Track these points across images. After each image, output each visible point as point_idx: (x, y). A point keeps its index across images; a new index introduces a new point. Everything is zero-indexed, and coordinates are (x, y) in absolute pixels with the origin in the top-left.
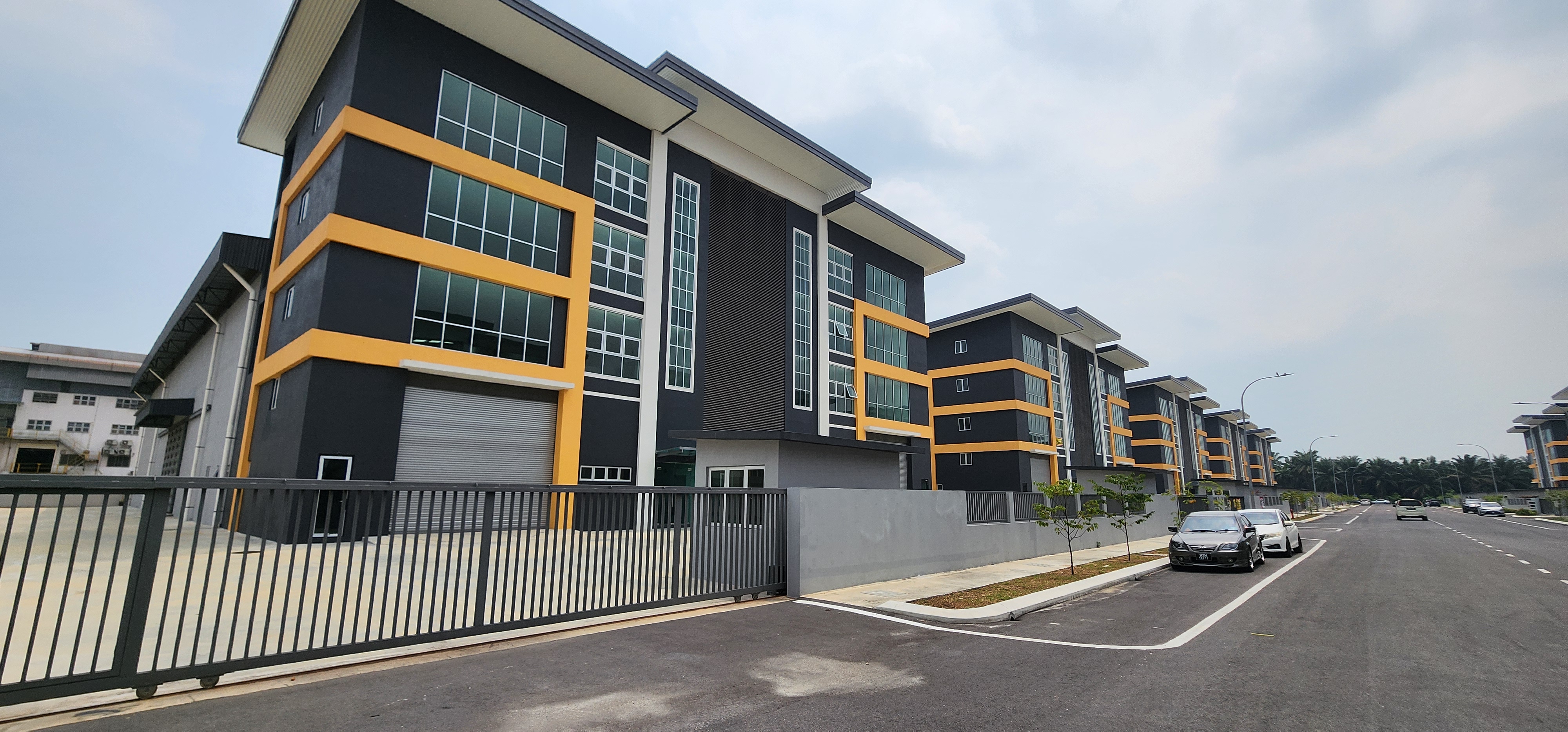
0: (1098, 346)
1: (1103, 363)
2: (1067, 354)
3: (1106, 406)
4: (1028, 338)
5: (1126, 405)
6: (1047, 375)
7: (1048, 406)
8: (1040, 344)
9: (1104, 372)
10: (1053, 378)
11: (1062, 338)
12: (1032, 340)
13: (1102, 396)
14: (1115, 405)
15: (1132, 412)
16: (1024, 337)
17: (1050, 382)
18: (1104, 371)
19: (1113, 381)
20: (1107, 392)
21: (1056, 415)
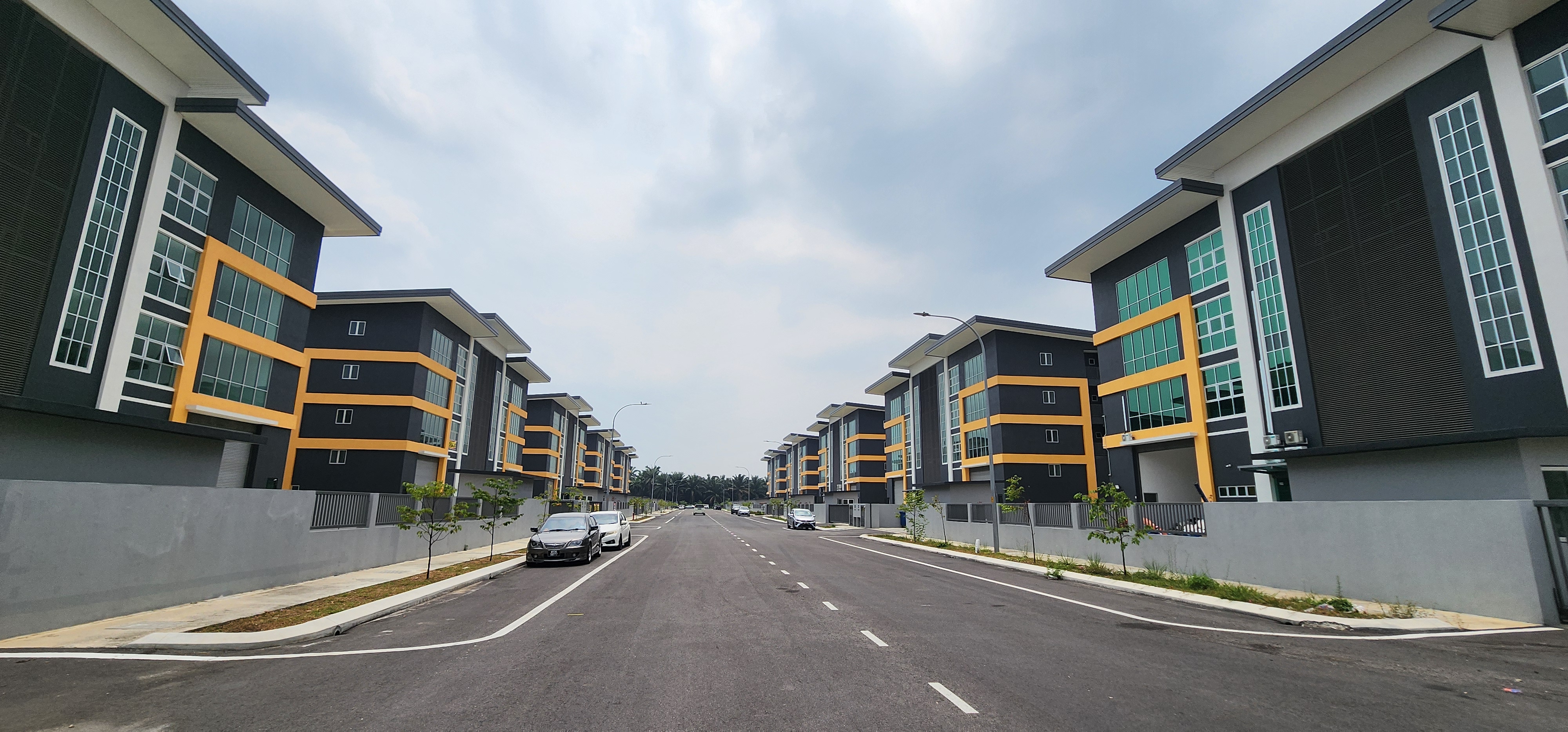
0: (509, 356)
1: (511, 373)
2: (477, 357)
3: (506, 414)
4: (439, 334)
5: (525, 415)
6: (452, 376)
7: (447, 407)
8: (451, 342)
9: (510, 382)
10: (459, 379)
11: (475, 341)
12: (443, 337)
13: (505, 404)
14: (515, 413)
15: (528, 422)
16: (435, 332)
17: (455, 382)
18: (510, 380)
19: (517, 390)
20: (510, 401)
21: (455, 417)
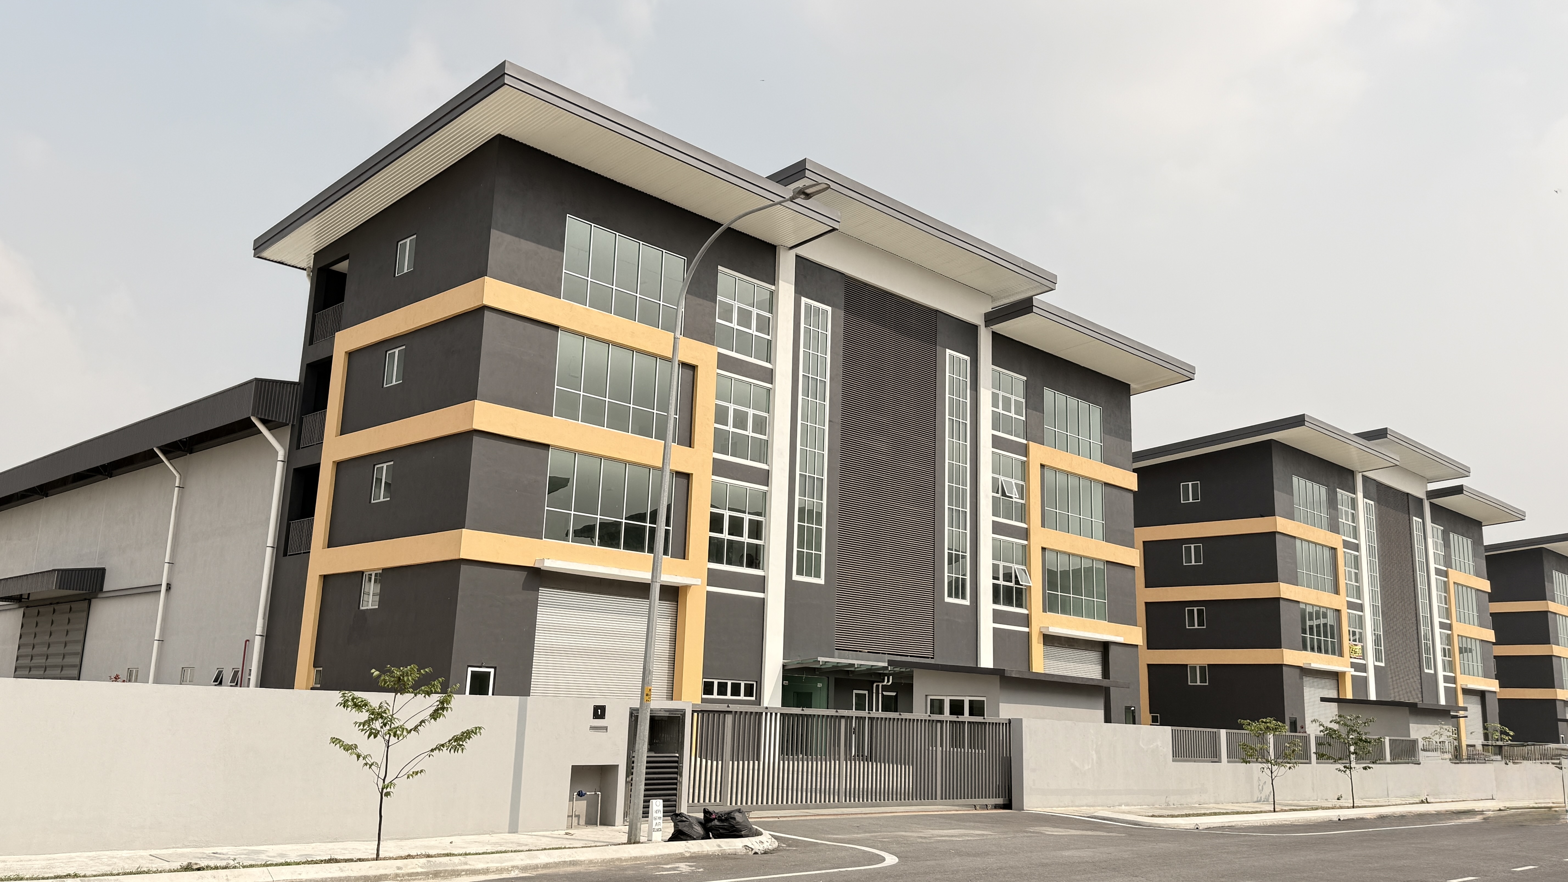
0: (1432, 487)
1: (1441, 514)
2: (1372, 503)
3: (1446, 587)
4: (1302, 481)
5: (1486, 585)
6: (1336, 541)
7: (1337, 592)
8: (1323, 490)
9: (1443, 532)
10: (1346, 544)
11: (1363, 476)
12: (1309, 484)
13: (1438, 572)
14: (1462, 586)
15: (1494, 597)
16: (1295, 479)
17: (1341, 551)
18: (1442, 528)
19: (1461, 544)
20: (1448, 564)
21: (1351, 605)
